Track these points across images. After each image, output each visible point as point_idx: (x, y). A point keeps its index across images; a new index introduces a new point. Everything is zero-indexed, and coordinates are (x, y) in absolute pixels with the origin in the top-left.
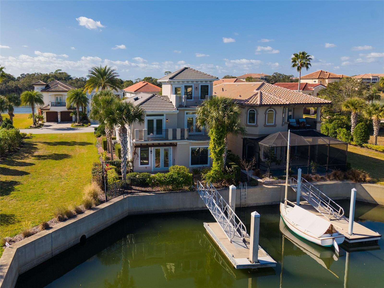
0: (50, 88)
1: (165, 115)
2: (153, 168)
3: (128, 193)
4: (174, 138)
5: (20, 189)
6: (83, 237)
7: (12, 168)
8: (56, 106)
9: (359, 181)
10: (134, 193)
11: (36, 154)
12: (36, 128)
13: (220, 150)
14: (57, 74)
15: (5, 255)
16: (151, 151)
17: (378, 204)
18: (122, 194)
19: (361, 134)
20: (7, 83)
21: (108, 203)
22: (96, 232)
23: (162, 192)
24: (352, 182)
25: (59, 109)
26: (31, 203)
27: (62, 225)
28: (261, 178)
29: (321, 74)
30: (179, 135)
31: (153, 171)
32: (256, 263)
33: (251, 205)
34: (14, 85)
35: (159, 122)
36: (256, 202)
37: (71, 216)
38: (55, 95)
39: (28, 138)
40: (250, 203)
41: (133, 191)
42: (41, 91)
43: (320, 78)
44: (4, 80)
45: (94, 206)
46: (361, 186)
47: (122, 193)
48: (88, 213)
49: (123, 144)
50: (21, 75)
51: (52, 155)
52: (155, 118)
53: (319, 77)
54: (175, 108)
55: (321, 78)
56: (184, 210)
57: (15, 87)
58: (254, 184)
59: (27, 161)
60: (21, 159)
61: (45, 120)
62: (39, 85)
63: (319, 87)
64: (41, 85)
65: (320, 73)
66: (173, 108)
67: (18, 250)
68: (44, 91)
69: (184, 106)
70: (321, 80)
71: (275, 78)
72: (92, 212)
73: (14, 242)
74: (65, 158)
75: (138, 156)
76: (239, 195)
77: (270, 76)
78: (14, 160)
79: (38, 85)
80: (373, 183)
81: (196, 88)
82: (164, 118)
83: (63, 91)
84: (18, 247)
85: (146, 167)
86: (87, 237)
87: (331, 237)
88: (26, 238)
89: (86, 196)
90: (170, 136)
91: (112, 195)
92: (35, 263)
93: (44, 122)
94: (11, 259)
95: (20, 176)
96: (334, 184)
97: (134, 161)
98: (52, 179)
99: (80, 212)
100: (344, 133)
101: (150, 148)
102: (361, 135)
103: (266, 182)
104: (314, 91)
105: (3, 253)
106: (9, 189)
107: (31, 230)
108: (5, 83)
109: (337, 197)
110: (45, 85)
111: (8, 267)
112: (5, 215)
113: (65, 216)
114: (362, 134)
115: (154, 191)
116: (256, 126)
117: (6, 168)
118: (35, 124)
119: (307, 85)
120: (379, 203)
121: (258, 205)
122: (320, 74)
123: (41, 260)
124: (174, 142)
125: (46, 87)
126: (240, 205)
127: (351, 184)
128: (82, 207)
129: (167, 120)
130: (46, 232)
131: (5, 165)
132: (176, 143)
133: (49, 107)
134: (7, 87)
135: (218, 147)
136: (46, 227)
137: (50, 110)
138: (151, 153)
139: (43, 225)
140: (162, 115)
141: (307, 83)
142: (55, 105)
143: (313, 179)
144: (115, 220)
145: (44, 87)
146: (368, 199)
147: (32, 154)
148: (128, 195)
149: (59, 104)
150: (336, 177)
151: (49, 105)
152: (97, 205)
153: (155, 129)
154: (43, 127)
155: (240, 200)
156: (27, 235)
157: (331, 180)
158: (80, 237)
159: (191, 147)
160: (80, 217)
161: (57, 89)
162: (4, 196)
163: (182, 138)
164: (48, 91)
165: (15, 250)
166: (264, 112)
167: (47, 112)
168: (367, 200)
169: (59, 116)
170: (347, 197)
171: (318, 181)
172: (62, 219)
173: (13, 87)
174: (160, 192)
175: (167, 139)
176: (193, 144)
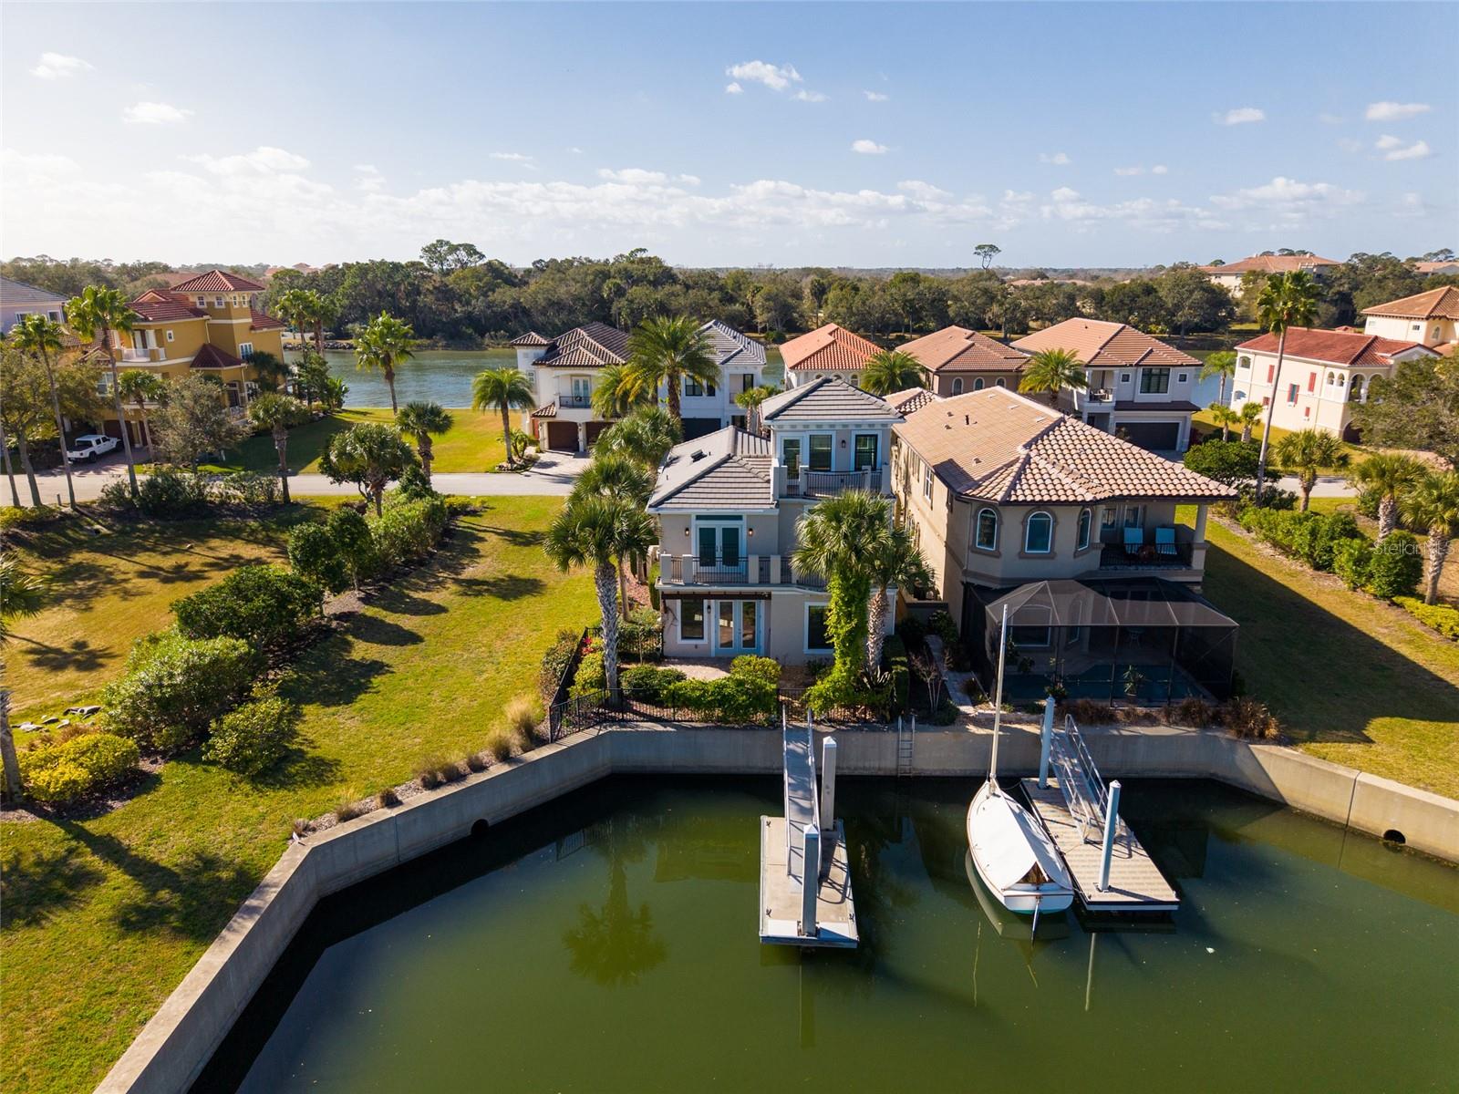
0: (559, 354)
1: (744, 518)
2: (713, 648)
3: (613, 721)
4: (764, 579)
5: (381, 689)
6: (480, 825)
7: (391, 618)
8: (573, 406)
9: (1246, 736)
10: (630, 721)
11: (468, 573)
12: (513, 470)
13: (850, 632)
14: (633, 262)
15: (284, 861)
16: (709, 607)
17: (1287, 805)
18: (598, 723)
19: (1391, 566)
20: (490, 293)
21: (554, 745)
22: (514, 813)
23: (698, 725)
24: (1227, 736)
25: (580, 416)
26: (388, 731)
27: (428, 796)
28: (974, 704)
29: (1443, 303)
30: (775, 574)
31: (713, 655)
32: (810, 934)
33: (928, 773)
34: (509, 301)
35: (731, 535)
36: (941, 768)
37: (454, 776)
38: (572, 375)
39: (474, 513)
40: (925, 767)
41: (629, 716)
42: (534, 364)
43: (1434, 318)
44: (481, 285)
45: (516, 751)
46: (1249, 749)
47: (601, 720)
48: (498, 769)
49: (604, 605)
50: (534, 264)
51: (503, 580)
52: (719, 526)
53: (1432, 312)
54: (771, 501)
55: (1440, 318)
56: (749, 771)
57: (512, 306)
58: (946, 717)
59: (436, 597)
60: (424, 591)
61: (545, 444)
62: (530, 345)
63: (1413, 354)
64: (533, 345)
65: (1441, 299)
66: (767, 501)
67: (314, 851)
68: (541, 364)
69: (801, 493)
70: (1437, 323)
71: (1352, 275)
72: (505, 768)
73: (314, 830)
74: (529, 592)
75: (675, 618)
76: (895, 746)
77: (1335, 267)
78: (406, 592)
79: (526, 345)
80: (1286, 745)
81: (843, 442)
82: (742, 526)
83: (591, 366)
84: (316, 844)
85: (696, 646)
86: (490, 823)
87: (1034, 891)
88: (340, 825)
89: (503, 729)
90: (754, 575)
91: (575, 725)
92: (357, 876)
93: (541, 452)
94: (292, 871)
95: (399, 648)
96: (1176, 736)
97: (665, 630)
98: (465, 660)
99: (477, 767)
100: (1351, 555)
101: (705, 601)
102: (1390, 569)
103: (983, 718)
104: (1391, 366)
105: (284, 854)
106: (361, 684)
107: (355, 806)
108: (485, 295)
109: (1178, 772)
110: (544, 345)
111: (279, 889)
112: (322, 760)
113: (440, 776)
114: (1395, 567)
115: (678, 721)
116: (997, 555)
117: (376, 619)
118: (510, 460)
119: (1376, 344)
120: (1289, 803)
121: (945, 774)
122: (1438, 304)
123: (371, 872)
124: (764, 589)
125: (548, 352)
126: (897, 770)
127: (1223, 742)
128: (485, 755)
129: (751, 530)
130: (384, 813)
131: (376, 609)
132: (770, 595)
133: (555, 410)
134: (489, 307)
135: (846, 623)
136: (390, 801)
137: (558, 419)
138: (709, 613)
139: (382, 797)
140: (739, 518)
141: (1376, 338)
142: (570, 403)
143: (1120, 715)
144: (570, 786)
145: (542, 351)
146: (1263, 786)
147: (457, 574)
148: (610, 726)
149: (580, 402)
150: (1187, 717)
151: (554, 404)
152: (525, 751)
153: (719, 554)
154: (533, 469)
155: (895, 758)
156: (346, 816)
157: (1169, 724)
158: (472, 824)
159: (807, 604)
160: (475, 779)
161: (575, 359)
162: (340, 705)
163: (786, 579)
164: (550, 366)
165: (307, 851)
166: (1020, 517)
167: (549, 424)
168: (1258, 789)
169: (581, 435)
170: (1212, 771)
171: (1132, 724)
172: (431, 784)
173: (506, 307)
174: (693, 724)
175: (746, 583)
176: (812, 598)
